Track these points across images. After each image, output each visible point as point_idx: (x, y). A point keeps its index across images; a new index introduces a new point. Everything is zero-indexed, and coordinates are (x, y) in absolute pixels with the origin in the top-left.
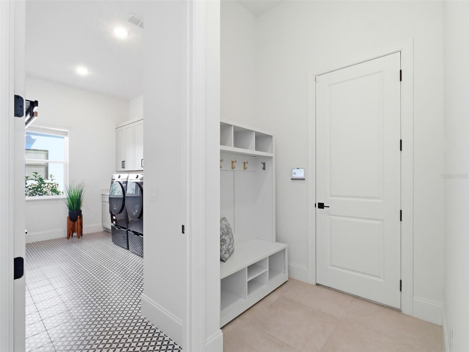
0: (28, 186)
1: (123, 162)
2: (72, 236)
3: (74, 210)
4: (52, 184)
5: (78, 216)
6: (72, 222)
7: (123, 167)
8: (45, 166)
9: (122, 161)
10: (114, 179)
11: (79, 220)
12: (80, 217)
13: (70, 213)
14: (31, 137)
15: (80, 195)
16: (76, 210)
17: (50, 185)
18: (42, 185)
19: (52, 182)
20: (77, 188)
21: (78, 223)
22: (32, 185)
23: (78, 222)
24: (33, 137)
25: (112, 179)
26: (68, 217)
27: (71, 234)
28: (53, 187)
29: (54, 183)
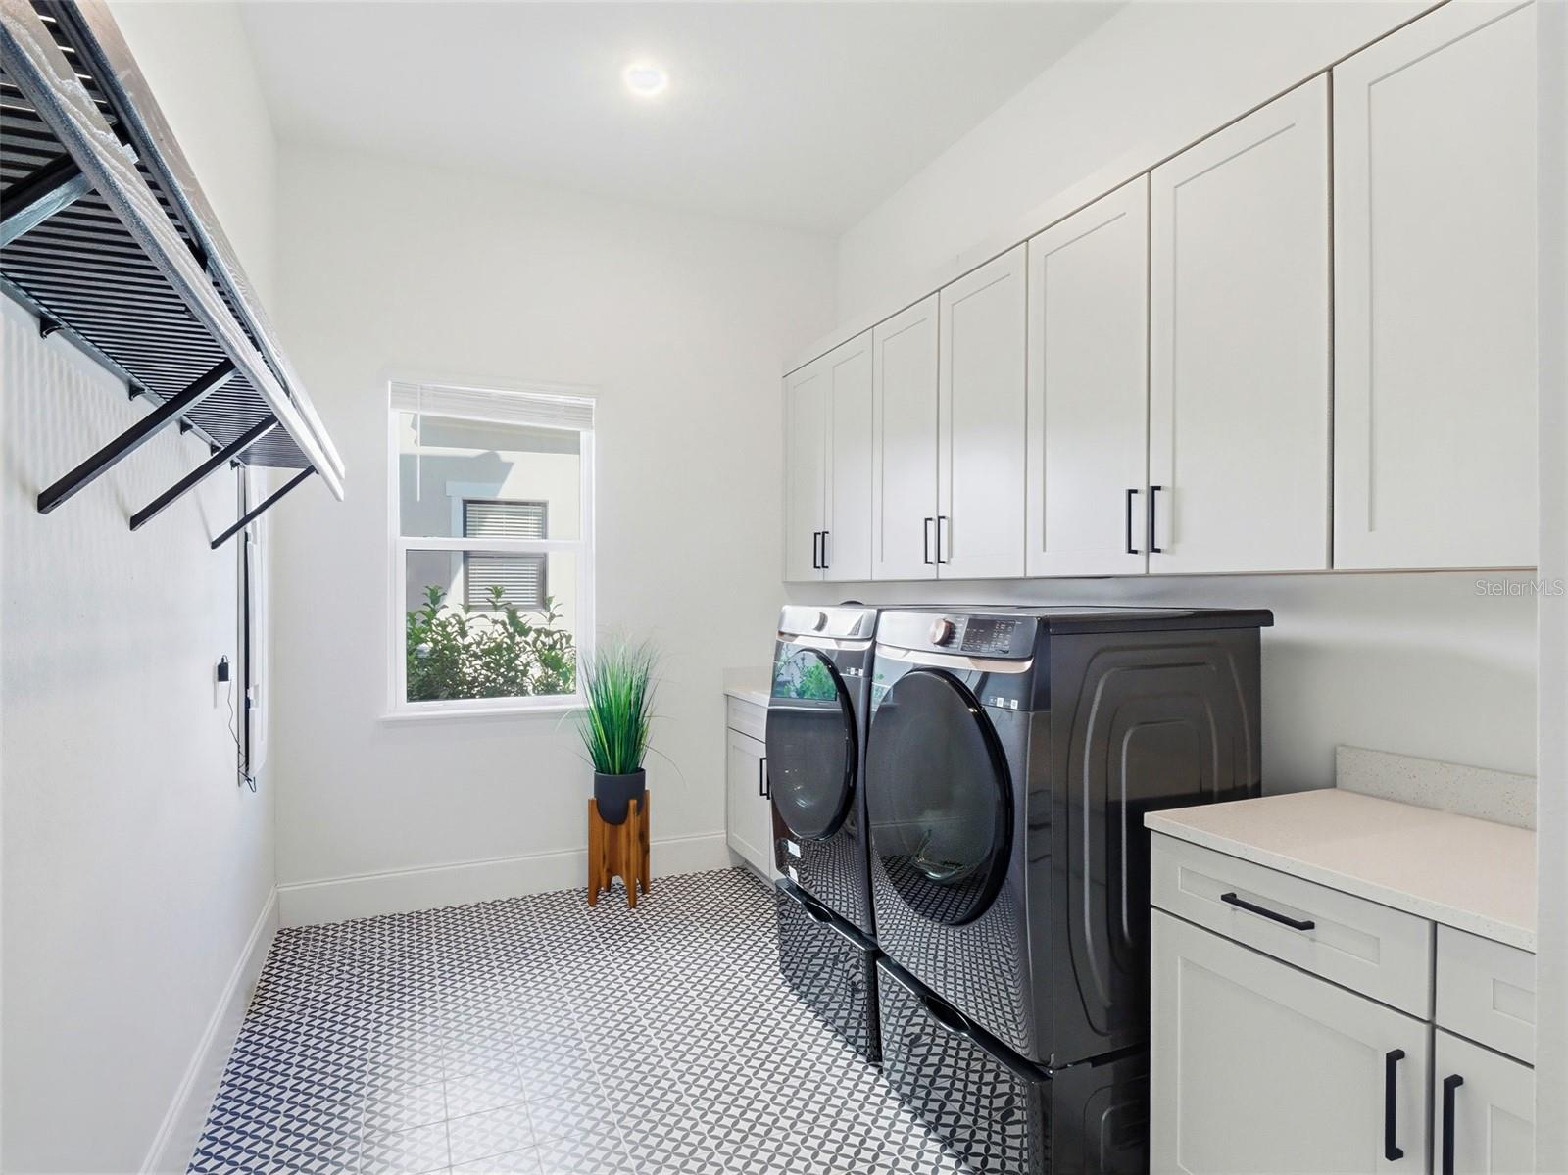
0: (471, 644)
1: (819, 537)
2: (609, 887)
3: (615, 773)
4: (549, 634)
5: (633, 802)
6: (607, 826)
7: (819, 564)
8: (537, 560)
9: (816, 534)
10: (795, 636)
11: (633, 819)
12: (638, 803)
13: (600, 786)
14: (497, 456)
15: (637, 702)
16: (621, 773)
17: (542, 638)
18: (518, 639)
19: (552, 628)
20: (628, 669)
21: (629, 834)
22: (482, 638)
23: (629, 826)
24: (505, 455)
25: (781, 634)
26: (591, 802)
27: (604, 882)
28: (552, 647)
29: (559, 631)
